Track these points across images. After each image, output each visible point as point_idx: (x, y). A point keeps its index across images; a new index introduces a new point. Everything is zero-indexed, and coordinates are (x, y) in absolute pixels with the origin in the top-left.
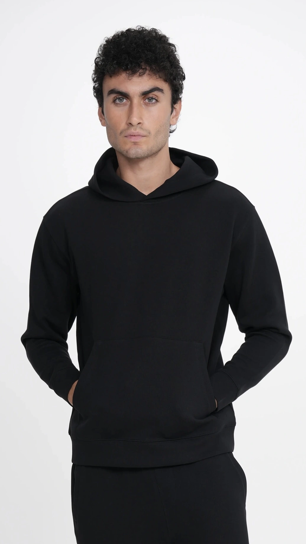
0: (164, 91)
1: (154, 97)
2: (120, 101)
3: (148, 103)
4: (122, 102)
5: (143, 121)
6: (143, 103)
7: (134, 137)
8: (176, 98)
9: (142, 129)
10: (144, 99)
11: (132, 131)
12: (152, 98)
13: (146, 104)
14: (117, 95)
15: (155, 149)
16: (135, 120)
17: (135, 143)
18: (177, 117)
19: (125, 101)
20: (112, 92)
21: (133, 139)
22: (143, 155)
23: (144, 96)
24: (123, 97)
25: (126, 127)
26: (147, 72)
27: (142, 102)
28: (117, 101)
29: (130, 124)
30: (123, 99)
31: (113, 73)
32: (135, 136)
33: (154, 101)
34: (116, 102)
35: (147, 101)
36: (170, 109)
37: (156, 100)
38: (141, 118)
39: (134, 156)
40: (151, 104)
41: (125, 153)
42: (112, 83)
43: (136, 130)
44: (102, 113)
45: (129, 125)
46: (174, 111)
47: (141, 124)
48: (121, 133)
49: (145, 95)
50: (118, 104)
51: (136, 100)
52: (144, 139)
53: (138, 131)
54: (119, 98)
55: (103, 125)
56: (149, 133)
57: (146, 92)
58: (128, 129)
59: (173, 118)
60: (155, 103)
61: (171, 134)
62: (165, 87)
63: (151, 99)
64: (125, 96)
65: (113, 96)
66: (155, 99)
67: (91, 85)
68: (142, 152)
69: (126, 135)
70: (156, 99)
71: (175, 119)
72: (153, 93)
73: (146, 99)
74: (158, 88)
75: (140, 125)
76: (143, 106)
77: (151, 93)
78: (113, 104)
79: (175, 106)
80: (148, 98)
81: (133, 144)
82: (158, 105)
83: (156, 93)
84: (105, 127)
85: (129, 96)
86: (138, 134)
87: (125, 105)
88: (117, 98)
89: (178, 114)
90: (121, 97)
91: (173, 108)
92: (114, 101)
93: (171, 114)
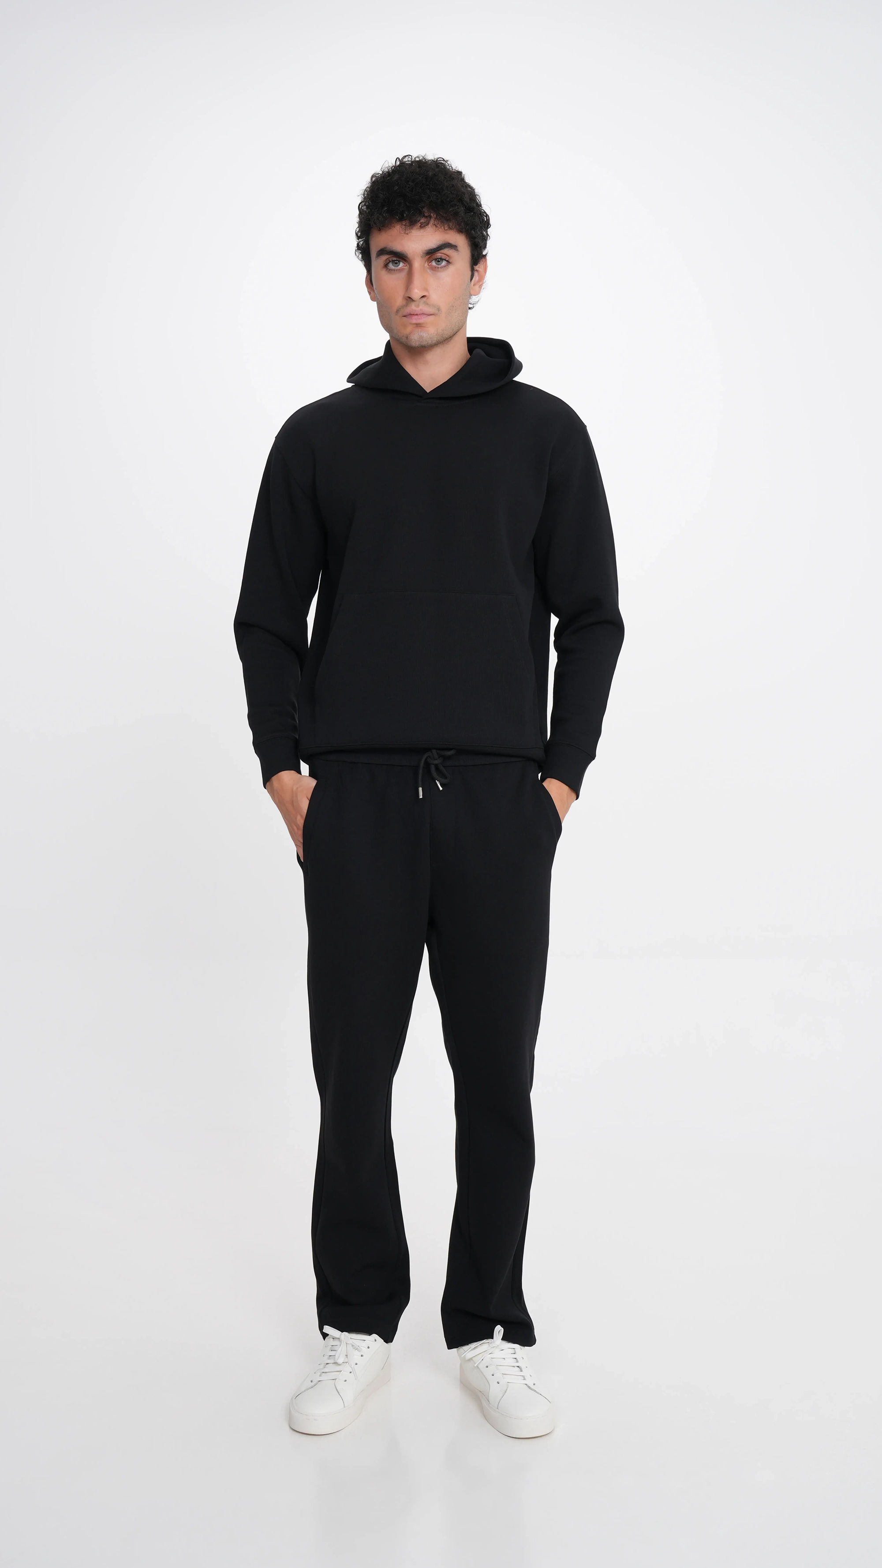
0: (459, 248)
1: (443, 258)
2: (395, 265)
3: (435, 267)
4: (398, 266)
5: (429, 293)
6: (428, 266)
7: (416, 317)
8: (477, 256)
9: (427, 304)
10: (430, 260)
11: (413, 308)
12: (442, 259)
13: (433, 269)
14: (390, 256)
15: (448, 333)
16: (416, 293)
17: (418, 325)
18: (481, 283)
19: (401, 264)
20: (382, 252)
21: (415, 320)
22: (430, 342)
23: (429, 256)
24: (398, 259)
25: (404, 302)
26: (432, 221)
27: (426, 265)
28: (391, 266)
29: (410, 299)
30: (399, 261)
31: (383, 226)
32: (417, 315)
33: (444, 263)
34: (389, 268)
35: (434, 263)
36: (470, 273)
37: (447, 261)
38: (426, 290)
39: (417, 343)
40: (440, 269)
41: (404, 340)
42: (380, 240)
43: (418, 306)
44: (370, 282)
45: (408, 298)
46: (476, 274)
47: (426, 298)
48: (397, 311)
49: (431, 254)
50: (392, 270)
51: (418, 264)
52: (431, 318)
53: (422, 307)
54: (393, 261)
55: (373, 299)
56: (439, 310)
57: (431, 250)
58: (407, 305)
59: (474, 285)
60: (445, 266)
61: (470, 311)
62: (460, 240)
63: (439, 260)
64: (400, 257)
65: (384, 258)
66: (445, 260)
67: (354, 242)
68: (428, 337)
69: (405, 314)
70: (447, 259)
71: (477, 287)
72: (442, 251)
73: (432, 261)
74: (449, 243)
75: (424, 299)
76: (428, 271)
77: (440, 252)
78: (384, 270)
79: (476, 268)
80: (436, 260)
81: (415, 326)
82: (451, 268)
83: (446, 251)
84: (376, 303)
85: (406, 257)
86: (421, 312)
87: (401, 270)
88: (390, 261)
89: (481, 278)
90: (395, 259)
91: (473, 270)
92: (386, 266)
93: (471, 280)
